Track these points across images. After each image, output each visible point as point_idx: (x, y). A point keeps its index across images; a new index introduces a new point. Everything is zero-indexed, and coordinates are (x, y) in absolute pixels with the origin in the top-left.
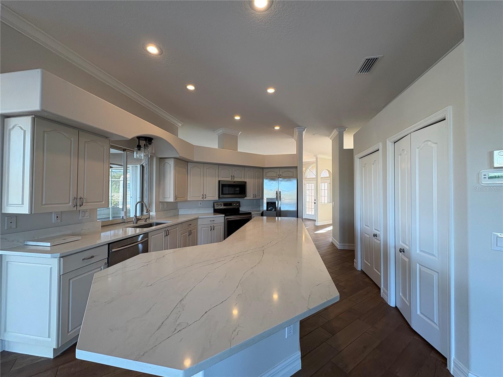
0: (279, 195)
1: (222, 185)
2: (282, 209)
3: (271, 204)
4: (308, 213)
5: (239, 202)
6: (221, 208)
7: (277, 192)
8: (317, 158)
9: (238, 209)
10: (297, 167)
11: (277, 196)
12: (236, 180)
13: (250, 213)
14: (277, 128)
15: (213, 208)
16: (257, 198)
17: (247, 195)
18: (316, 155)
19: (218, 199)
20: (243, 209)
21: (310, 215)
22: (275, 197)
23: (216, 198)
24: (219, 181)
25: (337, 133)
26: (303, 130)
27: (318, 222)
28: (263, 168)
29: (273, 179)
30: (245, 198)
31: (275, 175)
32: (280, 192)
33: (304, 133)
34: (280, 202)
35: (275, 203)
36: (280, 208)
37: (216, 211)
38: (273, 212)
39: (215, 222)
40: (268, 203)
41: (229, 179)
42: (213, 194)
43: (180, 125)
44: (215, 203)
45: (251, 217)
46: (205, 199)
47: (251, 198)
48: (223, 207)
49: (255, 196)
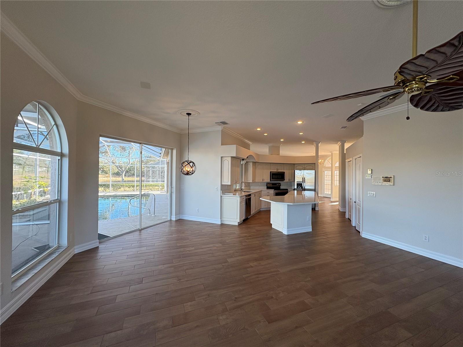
0: (304, 180)
1: (272, 174)
2: (305, 188)
3: (299, 185)
4: (326, 193)
5: (280, 183)
6: (271, 186)
7: (303, 178)
8: (332, 154)
9: (280, 187)
10: (315, 163)
11: (303, 180)
12: (279, 171)
13: (287, 189)
14: (303, 142)
15: (266, 186)
16: (291, 181)
17: (285, 179)
18: (332, 152)
19: (270, 181)
20: (282, 187)
21: (328, 194)
22: (302, 181)
23: (269, 181)
24: (271, 172)
25: (340, 144)
26: (318, 143)
27: (332, 198)
28: (294, 164)
29: (300, 170)
30: (284, 181)
31: (302, 168)
32: (305, 178)
33: (319, 145)
34: (304, 184)
35: (302, 184)
36: (305, 187)
37: (268, 188)
38: (301, 189)
39: (270, 193)
40: (297, 184)
41: (276, 171)
42: (267, 179)
43: (251, 143)
44: (267, 184)
45: (288, 191)
46: (264, 181)
47: (287, 181)
48: (272, 186)
49: (289, 180)
